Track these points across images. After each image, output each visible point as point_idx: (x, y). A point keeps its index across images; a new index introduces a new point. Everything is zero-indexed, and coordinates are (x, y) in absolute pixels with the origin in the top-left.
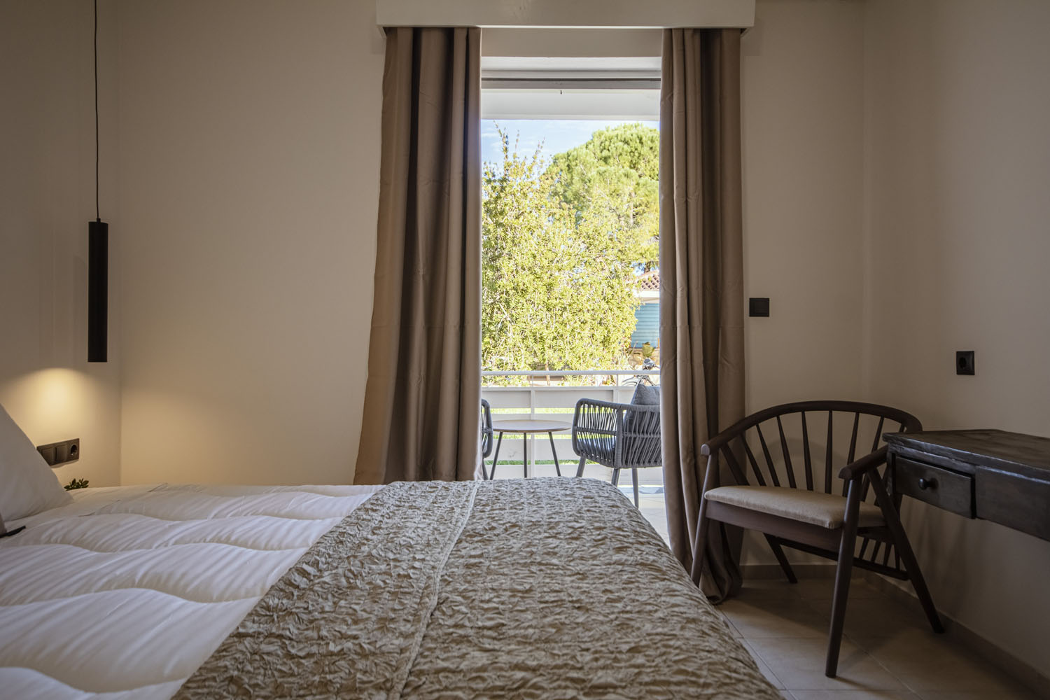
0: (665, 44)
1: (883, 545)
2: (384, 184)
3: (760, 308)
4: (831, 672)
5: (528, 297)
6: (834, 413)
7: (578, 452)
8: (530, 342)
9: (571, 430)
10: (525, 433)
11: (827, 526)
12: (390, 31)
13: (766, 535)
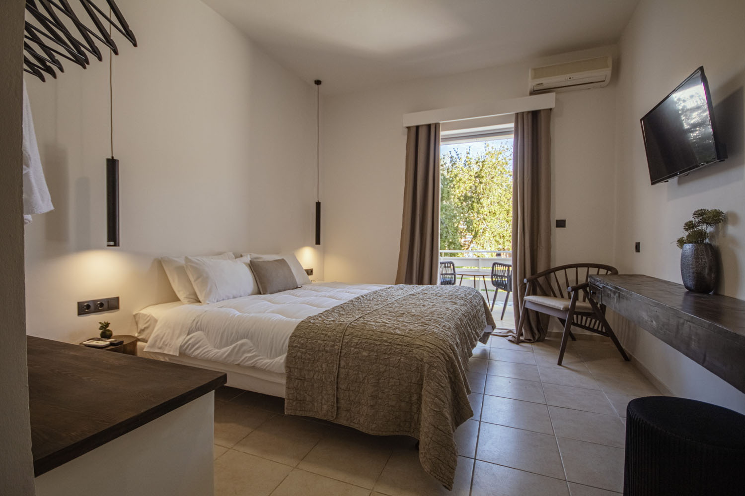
0: (514, 119)
1: (598, 321)
2: (406, 182)
3: (561, 224)
4: (560, 363)
5: (497, 216)
6: (590, 268)
7: (494, 285)
8: (498, 238)
9: (490, 276)
10: (475, 276)
11: (562, 309)
12: (409, 128)
13: (559, 319)
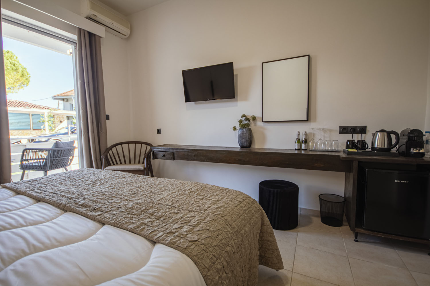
0: (78, 32)
7: (22, 168)
9: (20, 161)
11: (142, 169)
